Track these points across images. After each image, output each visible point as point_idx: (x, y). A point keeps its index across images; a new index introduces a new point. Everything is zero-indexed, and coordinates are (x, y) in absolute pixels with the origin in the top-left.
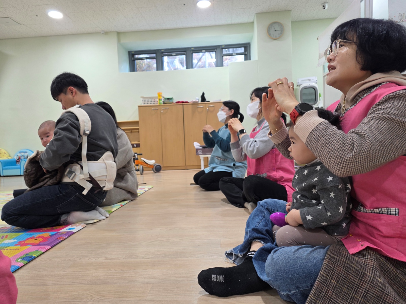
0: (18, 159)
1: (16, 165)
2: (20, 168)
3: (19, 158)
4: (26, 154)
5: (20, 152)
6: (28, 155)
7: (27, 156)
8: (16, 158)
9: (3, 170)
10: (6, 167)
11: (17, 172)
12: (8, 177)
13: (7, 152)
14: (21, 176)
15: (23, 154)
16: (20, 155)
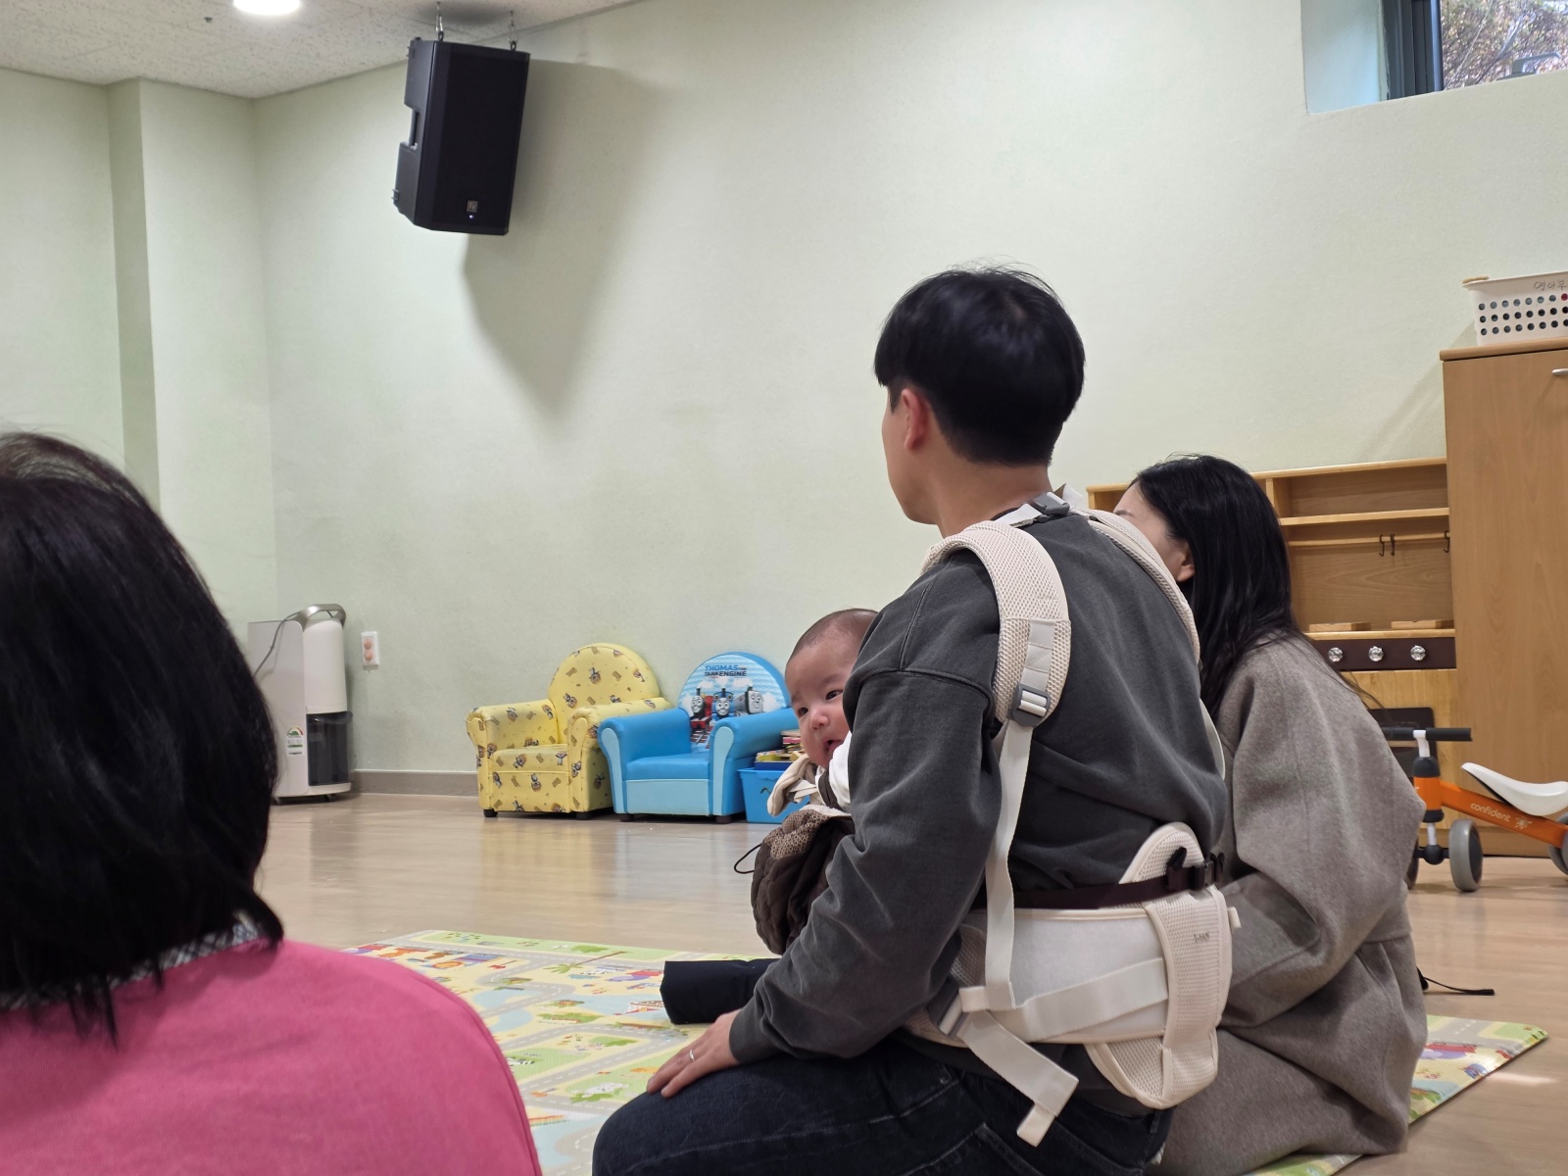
0: (698, 710)
1: (689, 751)
2: (710, 776)
3: (706, 708)
4: (738, 685)
5: (713, 673)
6: (750, 688)
7: (747, 694)
8: (690, 705)
9: (624, 779)
10: (643, 763)
11: (695, 797)
12: (651, 827)
13: (650, 668)
14: (711, 820)
15: (723, 681)
16: (709, 686)
